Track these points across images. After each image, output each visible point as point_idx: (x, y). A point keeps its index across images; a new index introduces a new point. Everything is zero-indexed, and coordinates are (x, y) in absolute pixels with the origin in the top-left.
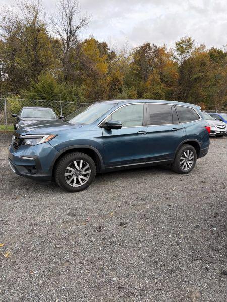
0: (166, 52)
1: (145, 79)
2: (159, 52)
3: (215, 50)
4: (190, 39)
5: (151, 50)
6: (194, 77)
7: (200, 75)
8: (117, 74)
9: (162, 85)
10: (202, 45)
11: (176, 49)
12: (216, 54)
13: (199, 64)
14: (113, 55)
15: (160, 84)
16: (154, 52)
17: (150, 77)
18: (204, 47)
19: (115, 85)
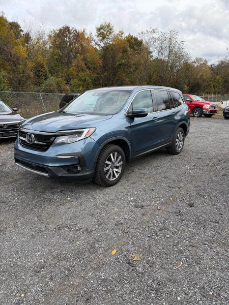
0: (86, 37)
1: (68, 65)
2: (79, 36)
3: (131, 37)
4: (109, 24)
5: (71, 34)
6: (118, 63)
7: (123, 61)
8: (40, 58)
9: (88, 72)
10: (120, 32)
11: (96, 34)
12: (133, 42)
13: (121, 51)
14: (27, 37)
15: (85, 71)
16: (74, 36)
17: (75, 63)
18: (122, 34)
19: (39, 71)
